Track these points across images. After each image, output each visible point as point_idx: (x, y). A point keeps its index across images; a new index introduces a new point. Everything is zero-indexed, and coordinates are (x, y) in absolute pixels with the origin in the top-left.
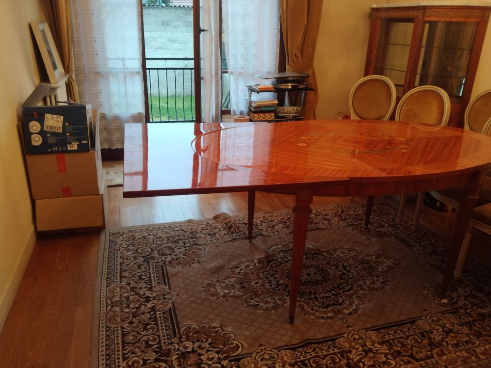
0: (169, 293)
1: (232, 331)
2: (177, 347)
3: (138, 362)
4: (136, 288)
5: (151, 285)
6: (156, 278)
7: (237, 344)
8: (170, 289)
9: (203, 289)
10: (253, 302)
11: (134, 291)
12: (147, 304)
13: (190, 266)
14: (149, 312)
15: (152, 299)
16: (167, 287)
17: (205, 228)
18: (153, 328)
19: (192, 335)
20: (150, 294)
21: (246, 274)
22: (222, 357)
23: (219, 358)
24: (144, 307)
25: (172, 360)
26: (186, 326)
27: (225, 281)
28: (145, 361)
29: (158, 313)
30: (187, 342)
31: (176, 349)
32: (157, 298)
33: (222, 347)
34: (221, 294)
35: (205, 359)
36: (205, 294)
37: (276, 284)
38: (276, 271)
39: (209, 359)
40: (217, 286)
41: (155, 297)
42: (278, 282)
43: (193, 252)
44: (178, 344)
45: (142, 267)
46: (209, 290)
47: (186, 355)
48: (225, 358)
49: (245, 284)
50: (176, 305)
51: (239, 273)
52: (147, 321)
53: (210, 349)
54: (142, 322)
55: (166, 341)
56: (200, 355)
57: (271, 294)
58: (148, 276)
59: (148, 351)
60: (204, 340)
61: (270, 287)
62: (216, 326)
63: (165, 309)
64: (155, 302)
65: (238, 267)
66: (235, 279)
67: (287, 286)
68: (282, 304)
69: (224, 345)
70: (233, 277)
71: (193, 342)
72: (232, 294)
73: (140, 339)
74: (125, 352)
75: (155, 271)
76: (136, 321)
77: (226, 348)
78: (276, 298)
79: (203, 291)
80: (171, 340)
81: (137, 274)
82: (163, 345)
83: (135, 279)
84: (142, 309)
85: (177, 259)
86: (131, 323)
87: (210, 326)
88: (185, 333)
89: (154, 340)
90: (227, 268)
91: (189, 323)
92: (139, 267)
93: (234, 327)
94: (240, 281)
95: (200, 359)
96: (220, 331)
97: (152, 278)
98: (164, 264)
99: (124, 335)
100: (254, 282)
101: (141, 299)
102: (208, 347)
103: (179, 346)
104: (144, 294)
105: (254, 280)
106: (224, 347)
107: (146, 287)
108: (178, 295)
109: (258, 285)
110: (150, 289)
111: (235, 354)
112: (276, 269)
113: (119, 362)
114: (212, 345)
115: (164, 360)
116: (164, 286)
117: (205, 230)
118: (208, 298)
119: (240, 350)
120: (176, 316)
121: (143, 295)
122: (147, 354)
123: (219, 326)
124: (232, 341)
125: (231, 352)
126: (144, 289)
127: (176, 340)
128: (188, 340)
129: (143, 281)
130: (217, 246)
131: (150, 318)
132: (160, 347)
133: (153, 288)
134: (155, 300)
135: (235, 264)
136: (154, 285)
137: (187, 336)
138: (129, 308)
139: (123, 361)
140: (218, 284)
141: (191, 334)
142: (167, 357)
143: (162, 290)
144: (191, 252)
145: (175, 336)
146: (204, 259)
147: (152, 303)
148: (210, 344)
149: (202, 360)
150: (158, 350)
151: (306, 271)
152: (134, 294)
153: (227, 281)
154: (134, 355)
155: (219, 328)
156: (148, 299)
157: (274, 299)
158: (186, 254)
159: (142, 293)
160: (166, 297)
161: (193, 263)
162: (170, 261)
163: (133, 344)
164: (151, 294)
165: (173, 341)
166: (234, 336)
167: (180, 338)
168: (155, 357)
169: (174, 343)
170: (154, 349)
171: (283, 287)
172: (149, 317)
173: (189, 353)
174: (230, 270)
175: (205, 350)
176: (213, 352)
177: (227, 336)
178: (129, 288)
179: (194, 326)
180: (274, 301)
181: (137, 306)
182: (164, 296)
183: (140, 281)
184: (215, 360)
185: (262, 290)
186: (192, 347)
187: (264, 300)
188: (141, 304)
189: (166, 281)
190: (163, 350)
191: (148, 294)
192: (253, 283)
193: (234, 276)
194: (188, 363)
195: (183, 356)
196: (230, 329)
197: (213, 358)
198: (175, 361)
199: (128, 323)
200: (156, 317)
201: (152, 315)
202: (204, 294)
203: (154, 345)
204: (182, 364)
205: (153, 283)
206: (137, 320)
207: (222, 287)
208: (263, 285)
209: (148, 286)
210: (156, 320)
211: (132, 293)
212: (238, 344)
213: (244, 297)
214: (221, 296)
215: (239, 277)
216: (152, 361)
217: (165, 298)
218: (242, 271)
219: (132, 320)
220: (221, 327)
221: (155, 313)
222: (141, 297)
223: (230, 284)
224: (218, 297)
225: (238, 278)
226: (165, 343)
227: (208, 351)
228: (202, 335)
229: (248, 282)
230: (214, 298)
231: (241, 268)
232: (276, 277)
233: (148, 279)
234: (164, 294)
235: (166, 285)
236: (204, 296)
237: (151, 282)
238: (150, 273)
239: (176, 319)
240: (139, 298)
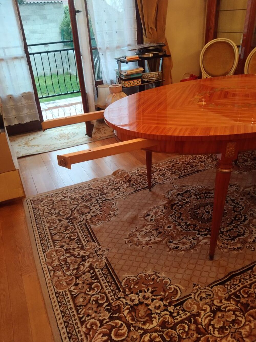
0: (100, 249)
1: (166, 276)
2: (125, 301)
3: (96, 325)
4: (70, 249)
5: (82, 244)
6: (83, 236)
7: (174, 288)
8: (99, 245)
9: (127, 240)
10: (172, 245)
11: (68, 252)
12: (84, 263)
13: (109, 220)
14: (89, 271)
15: (87, 257)
16: (96, 244)
17: (110, 184)
18: (97, 286)
19: (134, 287)
20: (83, 253)
21: (157, 220)
22: (167, 304)
23: (165, 305)
24: (82, 267)
25: (125, 316)
26: (125, 279)
27: (142, 229)
28: (101, 321)
29: (97, 270)
30: (132, 294)
31: (125, 303)
32: (91, 256)
33: (163, 294)
34: (144, 242)
35: (153, 309)
36: (131, 244)
37: (185, 225)
38: (181, 213)
39: (157, 308)
40: (138, 235)
41: (89, 255)
42: (186, 223)
43: (107, 207)
44: (124, 298)
45: (68, 228)
46: (133, 241)
47: (136, 307)
48: (170, 304)
49: (160, 230)
50: (109, 260)
51: (151, 220)
52: (90, 281)
53: (154, 297)
54: (86, 282)
55: (113, 297)
56: (147, 305)
57: (185, 236)
58: (77, 236)
59: (100, 310)
60: (146, 290)
61: (182, 229)
62: (150, 273)
63: (101, 265)
64: (91, 260)
65: (149, 215)
66: (150, 226)
67: (195, 226)
68: (198, 243)
69: (164, 291)
70: (148, 225)
71: (137, 294)
72: (153, 241)
73: (90, 300)
74: (81, 316)
75: (81, 230)
76: (80, 282)
77: (167, 294)
78: (190, 238)
79: (128, 242)
80: (117, 296)
81: (66, 236)
82: (112, 301)
83: (66, 241)
84: (81, 269)
85: (95, 216)
86: (76, 285)
87: (145, 275)
88: (127, 285)
89: (103, 298)
90: (140, 217)
91: (126, 275)
92: (66, 228)
93: (166, 272)
94: (155, 228)
95: (149, 309)
96: (156, 278)
97: (81, 237)
98: (86, 222)
99: (74, 298)
100: (167, 226)
101: (77, 259)
102: (152, 296)
103: (126, 300)
104: (79, 254)
105: (166, 224)
106: (165, 294)
107: (78, 247)
108: (108, 250)
109: (171, 228)
110: (82, 248)
111: (177, 298)
112: (180, 211)
113: (78, 328)
114: (155, 293)
115: (117, 316)
116: (93, 243)
117: (110, 186)
118: (134, 248)
119: (179, 293)
120: (113, 270)
121: (78, 255)
122: (100, 314)
123: (153, 273)
124: (169, 286)
125: (173, 297)
126: (76, 249)
127: (121, 294)
128: (132, 293)
129: (73, 242)
130: (125, 199)
131: (92, 277)
132: (110, 305)
133: (85, 246)
134: (90, 258)
135: (145, 212)
136: (84, 244)
137: (130, 289)
138: (70, 270)
139: (82, 325)
140: (138, 233)
141: (132, 286)
142: (120, 313)
143: (93, 247)
144: (105, 208)
145: (120, 291)
146: (118, 212)
147: (89, 262)
148: (152, 292)
149: (151, 310)
150: (109, 308)
151: (204, 210)
152: (70, 255)
153: (144, 229)
154: (89, 317)
155: (154, 276)
156: (83, 259)
157: (189, 239)
158: (101, 210)
159: (77, 254)
160: (98, 253)
161: (110, 217)
162: (90, 219)
163: (85, 306)
164: (85, 253)
165: (119, 296)
166: (169, 281)
167: (124, 292)
168: (109, 316)
169: (120, 298)
170: (105, 308)
171: (192, 227)
172: (90, 276)
173: (137, 305)
174: (143, 219)
175: (150, 299)
176: (157, 300)
177: (163, 282)
178: (64, 251)
179: (132, 278)
180: (189, 241)
181: (76, 267)
182: (96, 252)
183: (71, 242)
184: (162, 308)
185: (176, 232)
186: (137, 299)
187: (180, 241)
188: (79, 265)
189: (93, 237)
190: (113, 307)
191: (82, 253)
192: (166, 228)
193: (148, 223)
194: (140, 315)
195: (133, 309)
196: (163, 275)
197: (159, 307)
198: (128, 316)
199: (73, 286)
200: (96, 275)
201: (93, 273)
202: (130, 244)
203: (104, 303)
204: (135, 317)
205: (83, 242)
206: (80, 281)
207: (142, 235)
208: (175, 228)
209: (80, 246)
210: (97, 278)
211: (68, 255)
212: (176, 287)
213: (164, 242)
214: (145, 245)
215: (152, 223)
216: (107, 320)
217: (97, 255)
218: (154, 218)
219: (76, 281)
220: (155, 274)
221: (94, 271)
222: (76, 257)
223: (148, 231)
224: (142, 246)
225: (152, 225)
226: (112, 299)
227: (153, 300)
228: (142, 285)
229: (162, 227)
230: (139, 247)
231: (152, 215)
232: (183, 219)
233: (77, 239)
234: (95, 250)
235: (95, 242)
236: (130, 246)
237: (80, 241)
238: (77, 233)
239: (114, 273)
240: (75, 259)
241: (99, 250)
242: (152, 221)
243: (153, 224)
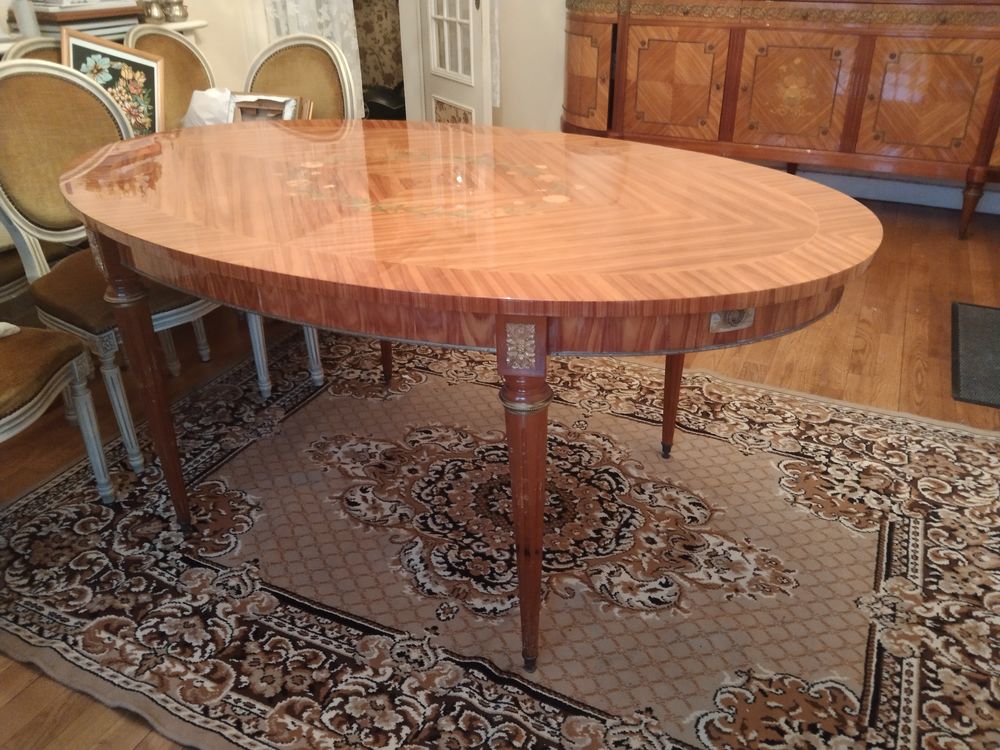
0: (876, 617)
1: (780, 488)
2: (895, 507)
4: (967, 676)
5: (923, 665)
6: (905, 685)
7: (786, 469)
8: (872, 628)
9: (787, 588)
10: (697, 512)
11: (978, 672)
12: (943, 616)
13: (786, 676)
14: (939, 591)
15: (928, 623)
16: (878, 636)
18: (938, 557)
19: (858, 512)
20: (932, 640)
21: (654, 572)
22: (822, 465)
23: (828, 466)
24: (953, 610)
25: (910, 494)
26: (864, 530)
27: (720, 582)
28: (960, 511)
29: (919, 582)
30: (872, 506)
31: (896, 505)
32: (914, 619)
33: (815, 478)
34: (751, 556)
35: (852, 474)
36: (786, 574)
37: (613, 519)
38: (578, 543)
39: (845, 471)
40: (748, 579)
41: (918, 623)
42: (604, 520)
43: (744, 729)
44: (892, 511)
46: (775, 577)
47: (882, 491)
48: (816, 463)
49: (678, 550)
50: (871, 581)
51: (666, 585)
52: (948, 575)
54: (959, 579)
55: (912, 524)
56: (857, 482)
57: (648, 506)
58: (929, 703)
59: (952, 524)
60: (839, 497)
61: (637, 515)
62: (805, 508)
63: (901, 584)
64: (919, 610)
65: (654, 601)
66: (690, 576)
68: (649, 481)
69: (808, 476)
70: (692, 581)
71: (861, 501)
72: (727, 544)
73: (966, 548)
75: (903, 714)
76: (974, 586)
77: (808, 473)
78: (645, 497)
79: (789, 582)
80: (902, 521)
81: (967, 731)
82: (920, 521)
83: (974, 715)
84: (958, 608)
85: (813, 729)
87: (817, 513)
88: (870, 522)
89: (936, 535)
90: (685, 611)
91: (856, 535)
93: (771, 493)
94: (683, 562)
95: (859, 478)
96: (801, 497)
97: (915, 687)
98: (863, 730)
100: (654, 546)
101: (958, 636)
102: (838, 485)
103: (890, 507)
104: (947, 645)
105: (649, 551)
107: (940, 665)
108: (857, 602)
109: (652, 535)
110: (927, 653)
111: (797, 461)
112: (571, 548)
114: (829, 485)
116: (887, 643)
118: (787, 561)
119: (785, 462)
120: (878, 559)
121: (952, 644)
122: (955, 519)
123: (799, 504)
124: (791, 475)
125: (803, 464)
126: (949, 663)
127: (892, 518)
128: (869, 508)
129: (949, 691)
130: (649, 710)
131: (939, 578)
132: (927, 519)
133: (917, 653)
134: (919, 616)
135: (652, 615)
136: (915, 662)
137: (868, 514)
138: (991, 625)
140: (743, 583)
141: (862, 515)
142: (916, 501)
143: (894, 633)
144: (753, 735)
145: (892, 525)
146: (727, 681)
147: (928, 610)
148: (832, 488)
149: (857, 475)
150: (931, 517)
152: (977, 662)
153: (716, 579)
154: (980, 528)
155: (800, 501)
156: (939, 626)
157: (651, 497)
158: (774, 735)
159: (953, 649)
160: (890, 611)
161: (770, 682)
162: (841, 732)
163: (981, 546)
164: (927, 636)
165: (900, 519)
166: (783, 479)
167: (884, 517)
168: (939, 510)
169: (898, 515)
170: (940, 522)
172: (941, 582)
173: (877, 491)
174: (683, 604)
175: (845, 484)
176: (834, 476)
177: (794, 485)
179: (848, 524)
181: (970, 622)
182: (894, 616)
184: (835, 467)
185: (656, 524)
186: (867, 495)
188: (959, 621)
189: (875, 660)
190: (922, 514)
191: (936, 643)
192: (661, 544)
193: (687, 584)
194: (881, 481)
195: (887, 493)
196: (782, 491)
198: (903, 491)
199: (995, 591)
200: (926, 575)
201: (932, 583)
202: (790, 576)
203: (939, 528)
204: (893, 484)
205: (915, 670)
206: (971, 588)
207: (737, 571)
208: (644, 529)
209: (932, 665)
210: (927, 570)
211: (983, 666)
212: (783, 468)
213: (708, 528)
214: (756, 551)
215: (677, 577)
217: (894, 609)
218: (655, 584)
219: (984, 594)
220: (795, 501)
221: (926, 584)
222: (958, 643)
223: (712, 571)
224: (765, 553)
225: (682, 575)
226: (916, 522)
227: (841, 481)
228: (838, 504)
229: (669, 553)
230: (775, 557)
231: (649, 594)
232: (594, 531)
233: (931, 694)
234: (894, 621)
235: (880, 644)
236: (794, 571)
237: (923, 678)
238: (921, 716)
239: (879, 553)
240: (965, 642)
241: (881, 617)
242: (667, 582)
243: (678, 573)
